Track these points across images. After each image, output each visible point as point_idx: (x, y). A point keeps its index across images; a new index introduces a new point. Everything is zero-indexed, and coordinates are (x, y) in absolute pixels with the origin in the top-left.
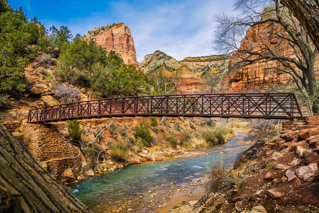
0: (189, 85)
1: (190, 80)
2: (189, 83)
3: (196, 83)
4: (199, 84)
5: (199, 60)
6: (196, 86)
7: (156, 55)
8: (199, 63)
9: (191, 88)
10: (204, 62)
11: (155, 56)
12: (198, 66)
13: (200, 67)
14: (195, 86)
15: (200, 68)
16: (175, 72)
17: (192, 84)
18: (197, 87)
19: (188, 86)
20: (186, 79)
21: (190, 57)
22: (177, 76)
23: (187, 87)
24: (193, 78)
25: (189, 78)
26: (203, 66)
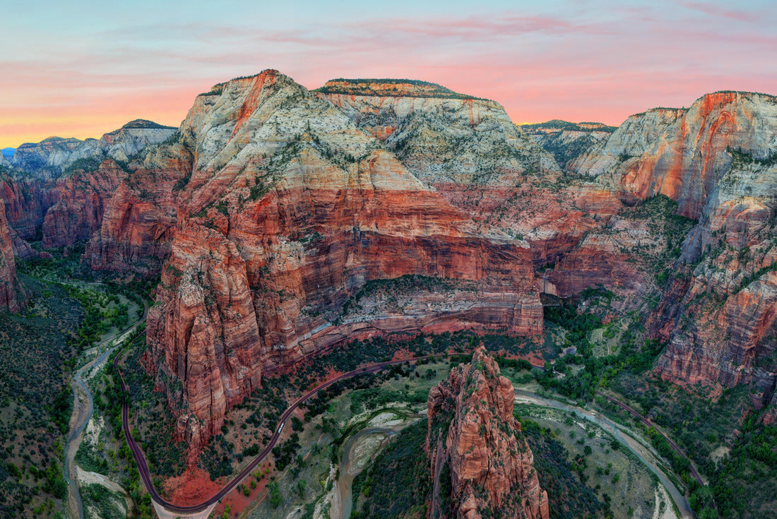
0: (400, 215)
1: (406, 197)
2: (399, 210)
3: (423, 210)
4: (434, 214)
5: (369, 91)
6: (425, 219)
7: (269, 88)
8: (368, 99)
9: (406, 225)
10: (380, 96)
11: (267, 91)
12: (368, 109)
13: (371, 110)
14: (421, 221)
15: (370, 114)
16: (353, 168)
17: (411, 214)
18: (426, 223)
19: (398, 220)
20: (392, 195)
21: (342, 80)
22: (359, 181)
23: (396, 224)
24: (414, 193)
25: (401, 193)
26: (378, 108)
